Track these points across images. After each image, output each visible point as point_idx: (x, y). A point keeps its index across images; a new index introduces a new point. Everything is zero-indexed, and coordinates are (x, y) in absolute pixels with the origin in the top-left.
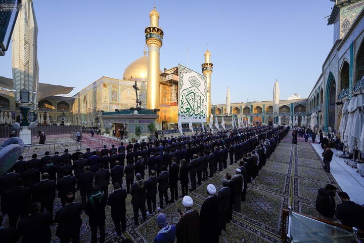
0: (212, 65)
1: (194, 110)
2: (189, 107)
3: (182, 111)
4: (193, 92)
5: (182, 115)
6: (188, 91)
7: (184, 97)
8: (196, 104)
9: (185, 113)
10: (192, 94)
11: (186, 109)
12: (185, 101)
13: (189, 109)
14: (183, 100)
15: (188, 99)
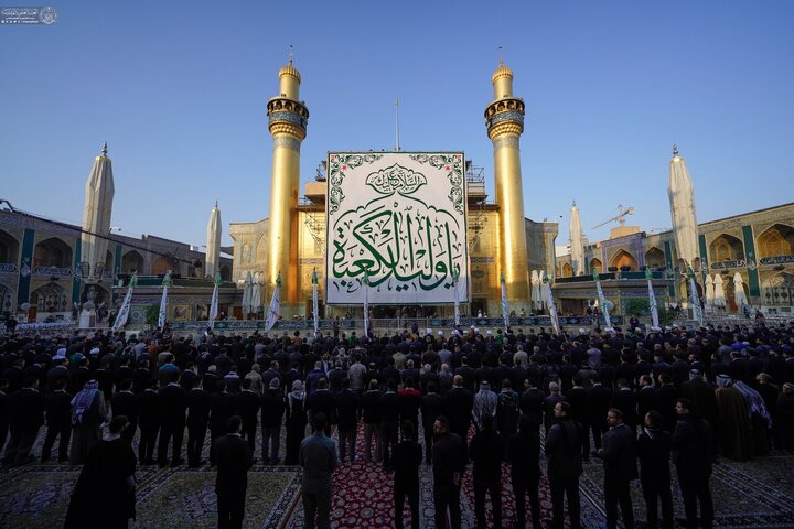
0: (520, 103)
1: (393, 265)
2: (369, 256)
3: (340, 271)
4: (389, 213)
5: (339, 280)
6: (361, 212)
7: (348, 233)
8: (404, 246)
9: (351, 275)
10: (386, 217)
11: (357, 263)
12: (353, 241)
13: (371, 263)
14: (341, 242)
15: (365, 237)
